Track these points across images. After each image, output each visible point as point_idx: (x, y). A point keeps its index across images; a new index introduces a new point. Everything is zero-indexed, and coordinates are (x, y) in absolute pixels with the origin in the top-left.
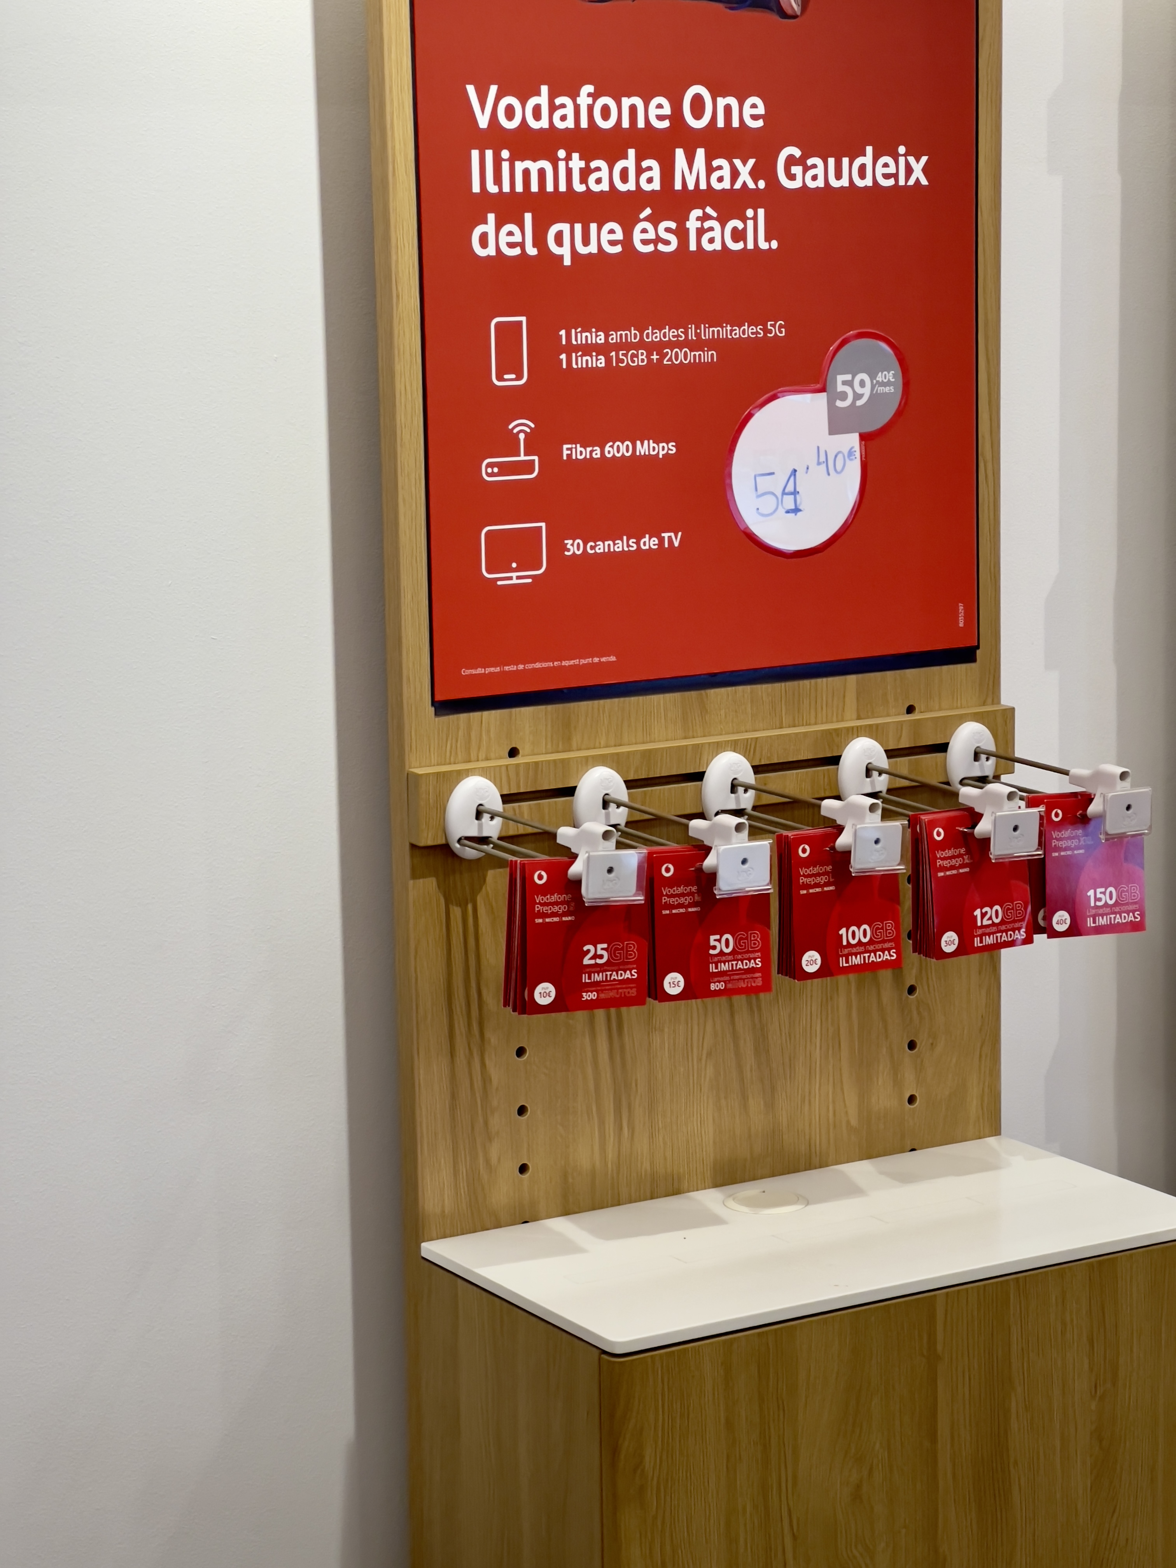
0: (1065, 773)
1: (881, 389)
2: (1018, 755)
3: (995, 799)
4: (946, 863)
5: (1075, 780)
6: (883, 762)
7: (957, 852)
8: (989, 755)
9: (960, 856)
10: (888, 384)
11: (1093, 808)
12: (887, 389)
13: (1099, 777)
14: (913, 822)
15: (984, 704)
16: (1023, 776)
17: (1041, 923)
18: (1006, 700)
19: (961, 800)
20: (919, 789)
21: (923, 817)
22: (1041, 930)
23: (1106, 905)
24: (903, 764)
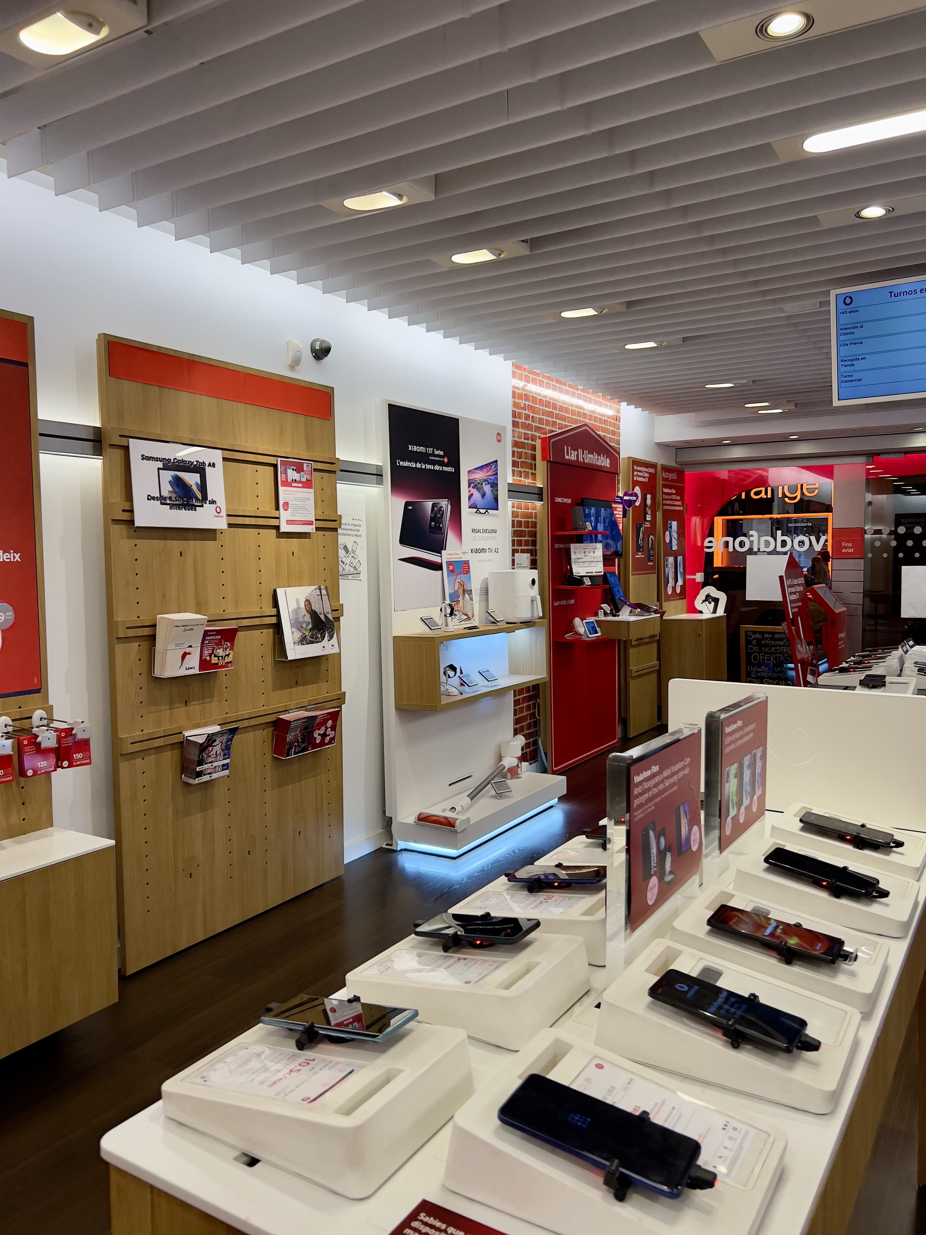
0: (66, 722)
1: (8, 617)
2: (54, 719)
3: (43, 731)
4: (28, 750)
5: (69, 724)
6: (11, 723)
7: (32, 747)
8: (45, 719)
9: (33, 748)
10: (10, 616)
11: (74, 732)
12: (9, 617)
13: (76, 723)
14: (18, 739)
15: (44, 705)
16: (55, 725)
17: (60, 765)
18: (50, 703)
19: (33, 732)
20: (22, 730)
21: (21, 738)
22: (59, 767)
23: (79, 758)
24: (18, 723)
